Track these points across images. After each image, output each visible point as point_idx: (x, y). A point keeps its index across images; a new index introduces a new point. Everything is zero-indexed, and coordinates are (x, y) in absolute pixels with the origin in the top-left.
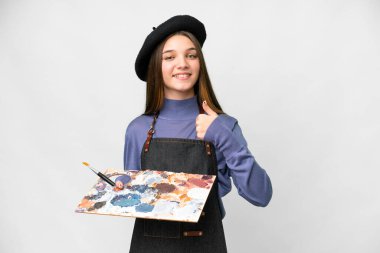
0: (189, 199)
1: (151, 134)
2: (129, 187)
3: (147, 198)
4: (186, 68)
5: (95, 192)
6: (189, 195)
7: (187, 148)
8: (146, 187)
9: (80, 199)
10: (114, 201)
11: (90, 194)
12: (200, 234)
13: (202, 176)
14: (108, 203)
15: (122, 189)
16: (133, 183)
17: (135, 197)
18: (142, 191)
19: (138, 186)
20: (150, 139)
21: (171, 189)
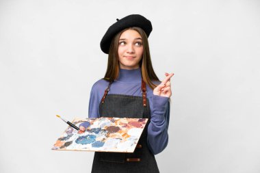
0: (128, 136)
1: (107, 91)
2: (88, 130)
3: (100, 137)
4: (132, 53)
5: (66, 135)
6: (128, 133)
7: (130, 102)
8: (100, 129)
9: (55, 140)
10: (77, 141)
11: (62, 136)
12: (139, 160)
14: (74, 142)
15: (84, 132)
16: (92, 127)
17: (92, 137)
18: (97, 133)
19: (95, 129)
20: (106, 95)
21: (116, 129)
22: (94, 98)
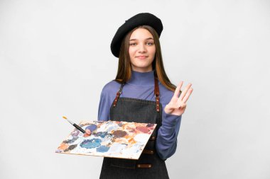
0: (135, 142)
1: (119, 94)
2: (94, 134)
3: (105, 142)
4: (144, 52)
5: (71, 138)
6: (135, 139)
10: (82, 145)
11: (67, 139)
12: (150, 166)
13: (146, 124)
14: (79, 146)
15: (90, 135)
16: (98, 130)
17: (97, 141)
18: (103, 137)
19: (101, 133)
20: (118, 98)
21: (123, 134)
22: (104, 100)
